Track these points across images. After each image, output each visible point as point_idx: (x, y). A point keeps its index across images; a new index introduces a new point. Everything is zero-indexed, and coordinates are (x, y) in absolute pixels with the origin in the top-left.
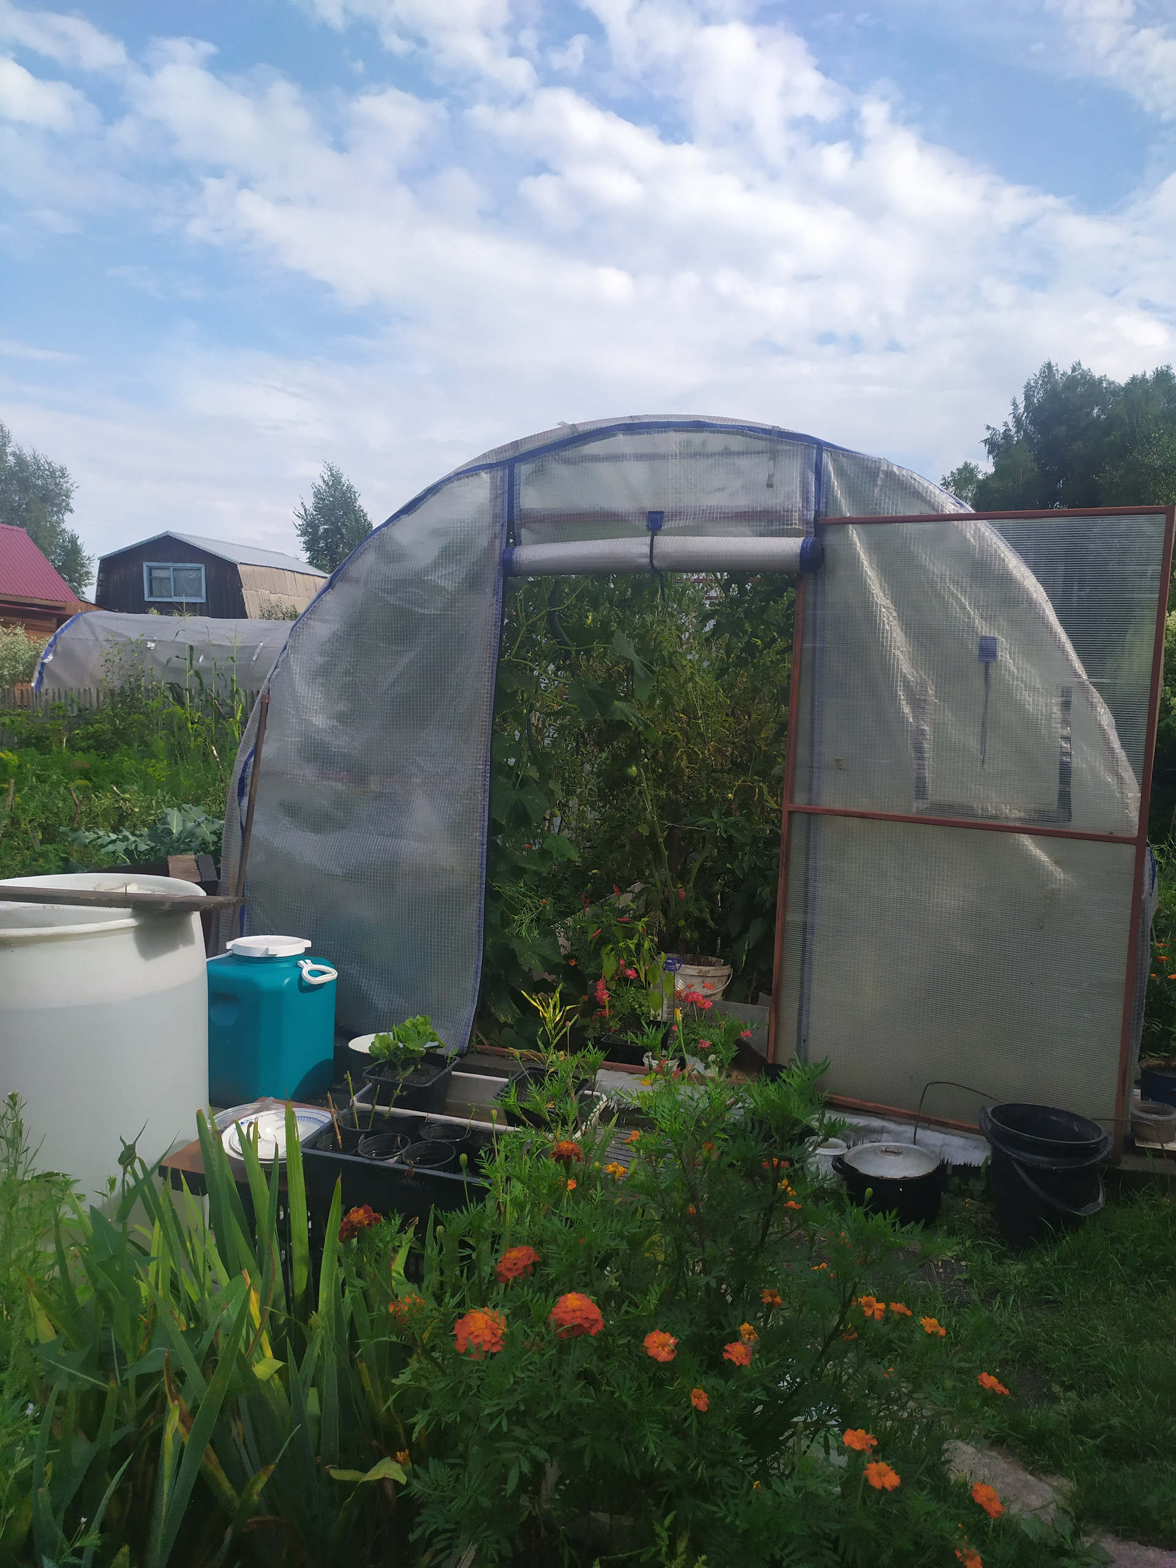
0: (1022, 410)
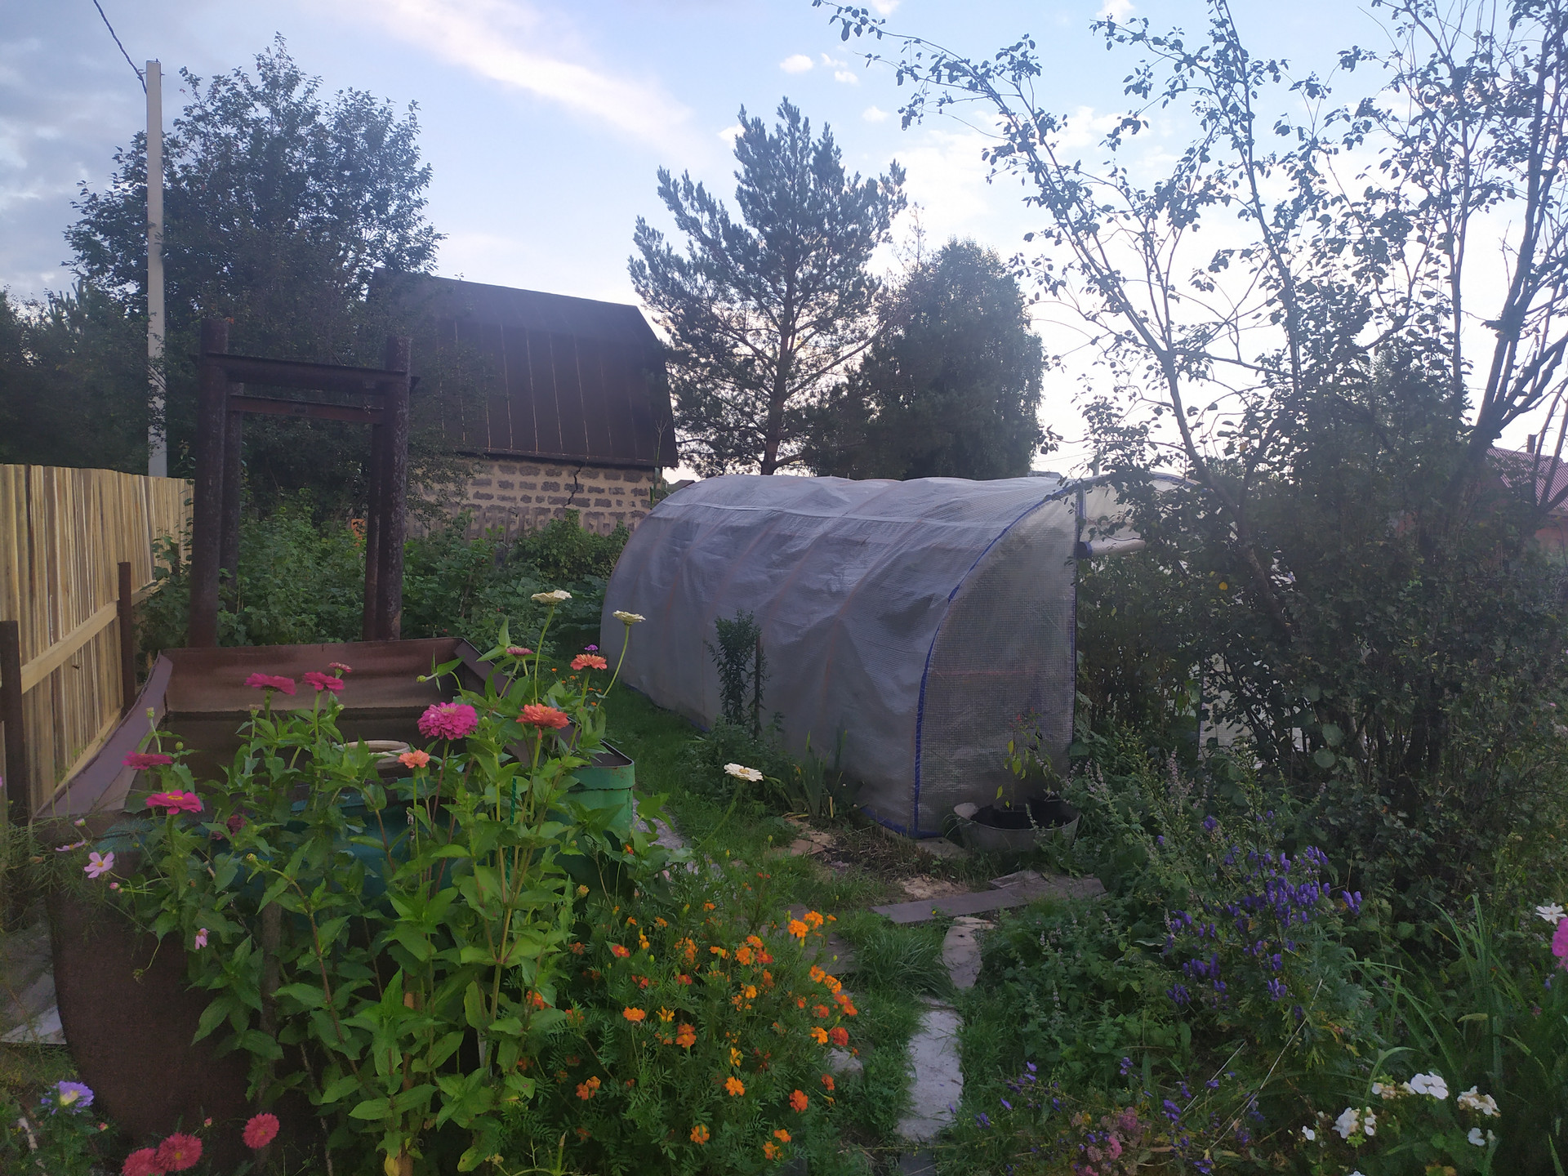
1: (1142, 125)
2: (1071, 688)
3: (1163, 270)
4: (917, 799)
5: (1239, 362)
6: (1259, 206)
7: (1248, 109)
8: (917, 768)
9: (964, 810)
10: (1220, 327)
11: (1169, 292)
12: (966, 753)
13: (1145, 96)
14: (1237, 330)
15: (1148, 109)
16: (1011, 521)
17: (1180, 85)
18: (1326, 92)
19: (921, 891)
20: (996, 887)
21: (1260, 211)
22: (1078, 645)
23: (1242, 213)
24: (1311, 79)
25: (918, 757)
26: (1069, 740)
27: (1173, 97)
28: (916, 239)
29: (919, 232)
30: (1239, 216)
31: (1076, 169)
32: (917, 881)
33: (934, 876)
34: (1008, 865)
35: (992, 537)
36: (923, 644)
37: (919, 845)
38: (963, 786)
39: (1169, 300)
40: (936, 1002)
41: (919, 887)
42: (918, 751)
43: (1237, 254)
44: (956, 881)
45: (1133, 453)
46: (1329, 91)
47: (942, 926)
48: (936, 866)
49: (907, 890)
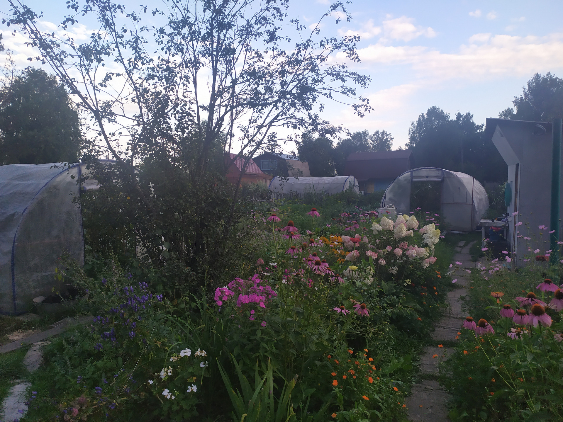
0: (527, 90)
1: (75, 21)
2: (82, 243)
3: (92, 79)
4: (14, 299)
5: (124, 116)
6: (122, 58)
7: (113, 21)
8: (14, 286)
9: (38, 300)
10: (114, 102)
11: (95, 88)
12: (38, 276)
13: (76, 11)
14: (122, 104)
15: (77, 16)
16: (49, 180)
17: (89, 9)
18: (139, 20)
19: (17, 337)
20: (53, 327)
21: (122, 60)
22: (84, 226)
23: (116, 60)
24: (133, 14)
25: (13, 281)
26: (83, 264)
27: (86, 13)
28: (11, 65)
29: (12, 62)
30: (115, 61)
31: (53, 35)
32: (15, 333)
33: (24, 329)
34: (58, 317)
35: (41, 186)
36: (12, 234)
37: (17, 318)
38: (37, 290)
39: (96, 91)
40: (19, 381)
41: (16, 336)
42: (13, 279)
43: (115, 75)
44: (35, 329)
45: (92, 150)
46: (140, 19)
47: (25, 349)
48: (25, 325)
49: (10, 338)
